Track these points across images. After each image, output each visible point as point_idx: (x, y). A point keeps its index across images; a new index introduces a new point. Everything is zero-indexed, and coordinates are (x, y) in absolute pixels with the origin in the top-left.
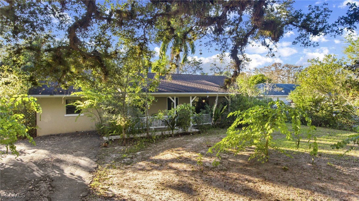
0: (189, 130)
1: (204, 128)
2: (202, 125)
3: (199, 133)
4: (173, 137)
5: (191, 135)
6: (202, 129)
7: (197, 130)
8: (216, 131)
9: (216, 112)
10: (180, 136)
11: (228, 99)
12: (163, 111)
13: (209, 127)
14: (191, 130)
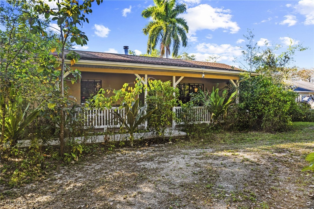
0: (167, 133)
1: (196, 130)
2: (193, 124)
3: (186, 138)
4: (131, 147)
5: (171, 142)
6: (192, 131)
7: (183, 134)
8: (218, 136)
9: (218, 103)
10: (147, 144)
11: (235, 84)
12: (107, 90)
13: (206, 129)
14: (171, 133)
